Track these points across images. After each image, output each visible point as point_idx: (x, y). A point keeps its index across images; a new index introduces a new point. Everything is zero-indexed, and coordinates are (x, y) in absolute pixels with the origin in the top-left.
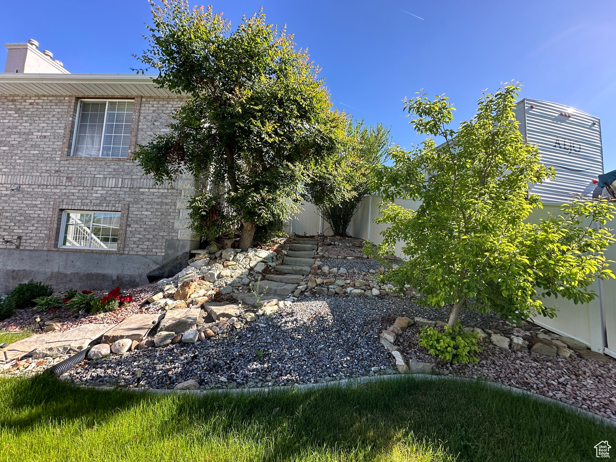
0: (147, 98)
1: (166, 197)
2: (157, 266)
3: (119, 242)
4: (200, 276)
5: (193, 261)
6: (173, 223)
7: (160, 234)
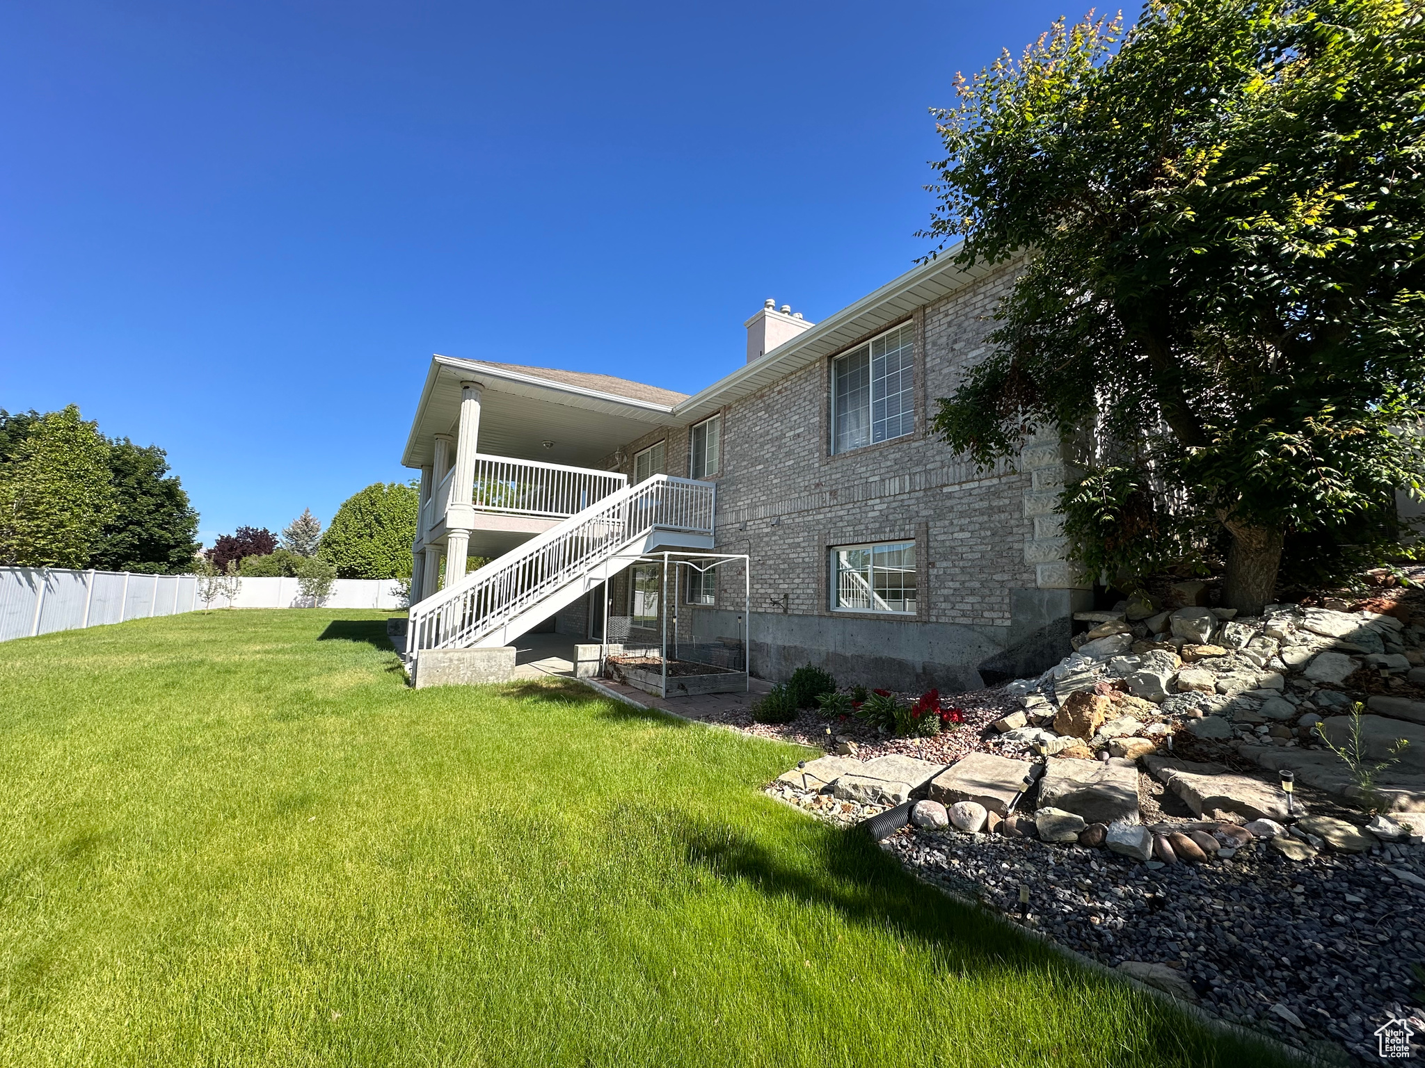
0: (932, 304)
1: (997, 494)
2: (998, 651)
3: (919, 598)
4: (1111, 680)
5: (1084, 642)
6: (1022, 550)
7: (994, 577)
